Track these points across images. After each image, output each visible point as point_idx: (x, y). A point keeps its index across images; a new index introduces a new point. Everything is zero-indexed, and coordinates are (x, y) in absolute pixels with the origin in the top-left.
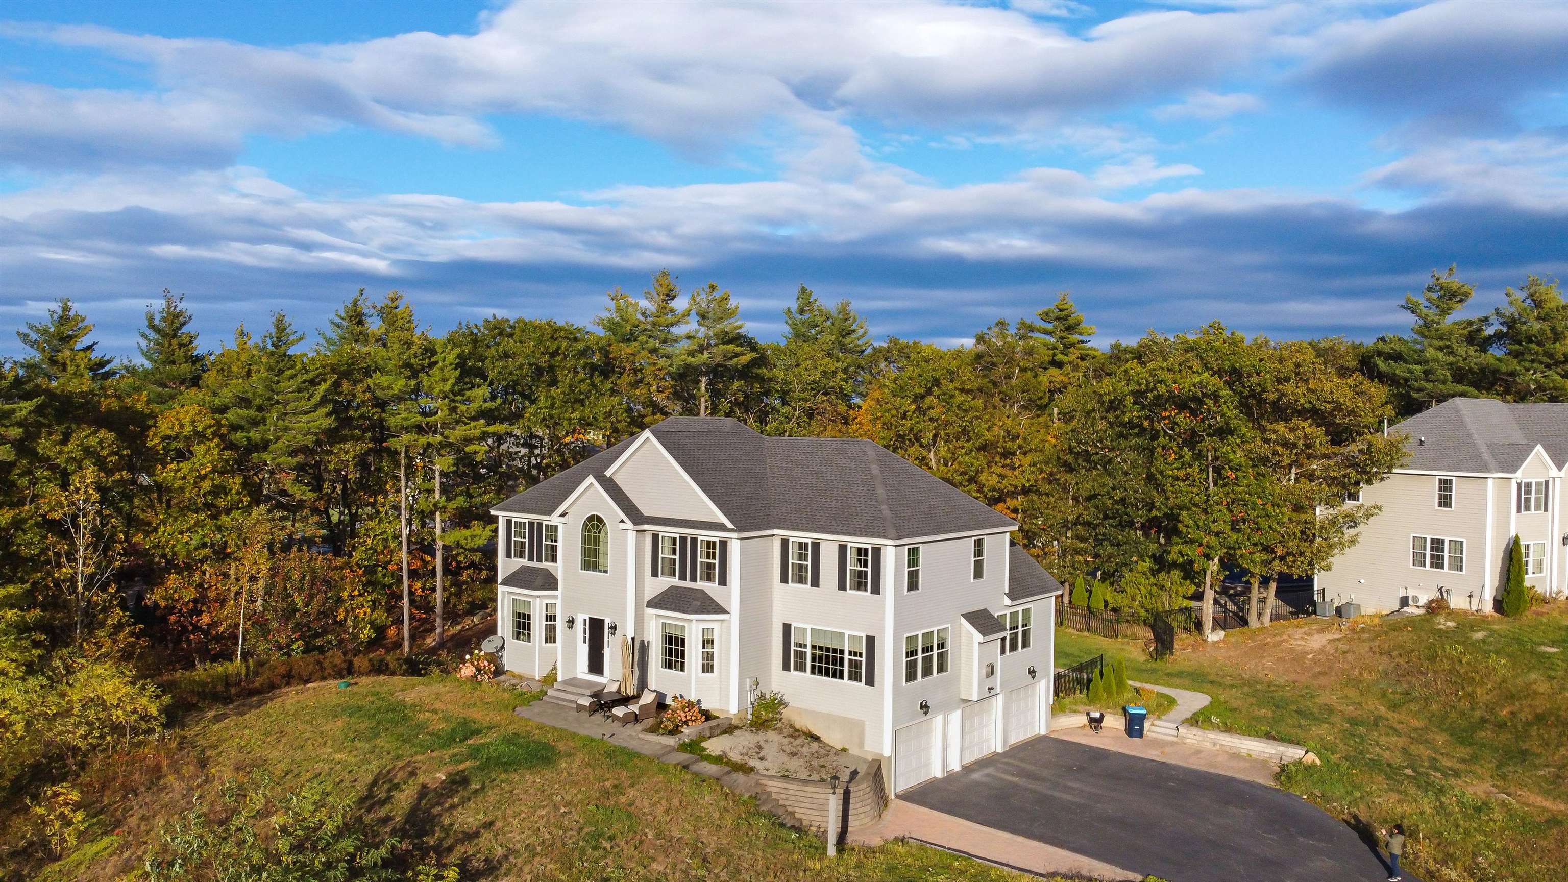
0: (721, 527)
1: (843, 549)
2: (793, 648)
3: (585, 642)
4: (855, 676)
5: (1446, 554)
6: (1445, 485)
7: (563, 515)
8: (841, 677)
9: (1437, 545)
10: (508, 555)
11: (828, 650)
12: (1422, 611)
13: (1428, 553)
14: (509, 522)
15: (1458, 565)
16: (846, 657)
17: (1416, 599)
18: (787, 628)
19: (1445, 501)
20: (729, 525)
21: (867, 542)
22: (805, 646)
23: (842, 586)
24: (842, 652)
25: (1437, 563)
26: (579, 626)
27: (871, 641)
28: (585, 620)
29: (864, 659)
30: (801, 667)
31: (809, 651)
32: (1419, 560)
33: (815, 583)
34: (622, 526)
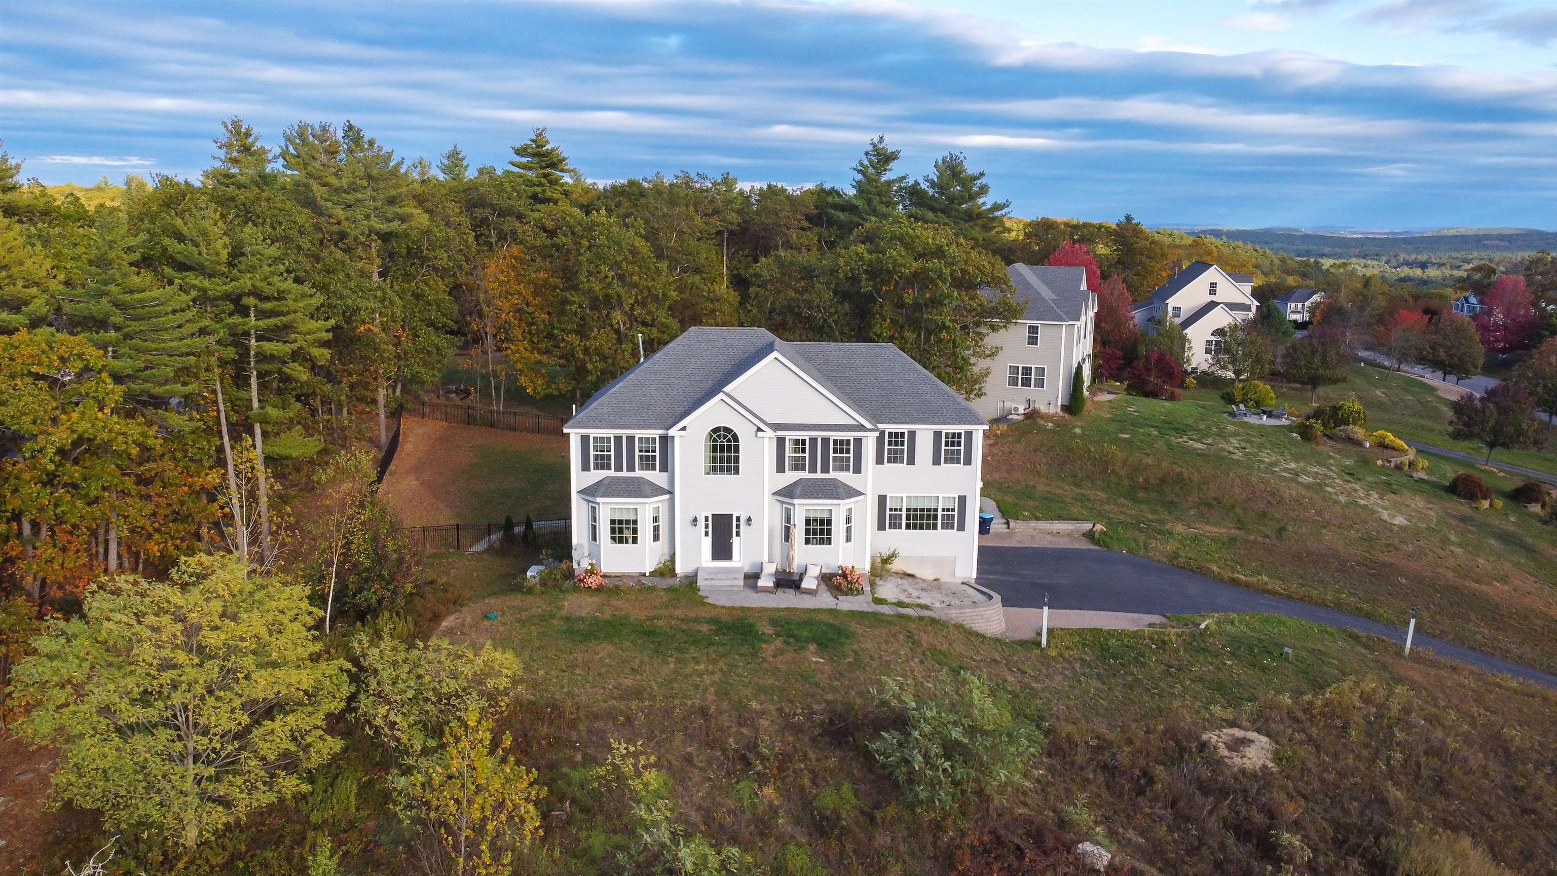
0: (861, 428)
1: (937, 435)
2: (888, 513)
3: (707, 534)
4: (947, 525)
5: (1033, 377)
6: (1033, 330)
7: (684, 429)
8: (935, 527)
9: (1027, 371)
10: (585, 467)
11: (922, 510)
12: (1021, 418)
13: (1020, 376)
14: (585, 439)
15: (1040, 383)
16: (940, 513)
17: (1016, 409)
18: (882, 499)
19: (1033, 341)
20: (868, 425)
21: (961, 429)
22: (901, 510)
23: (936, 461)
24: (936, 510)
25: (1026, 383)
26: (702, 523)
27: (962, 500)
28: (707, 519)
29: (956, 513)
30: (895, 525)
31: (904, 513)
32: (1013, 382)
33: (911, 461)
34: (760, 434)
